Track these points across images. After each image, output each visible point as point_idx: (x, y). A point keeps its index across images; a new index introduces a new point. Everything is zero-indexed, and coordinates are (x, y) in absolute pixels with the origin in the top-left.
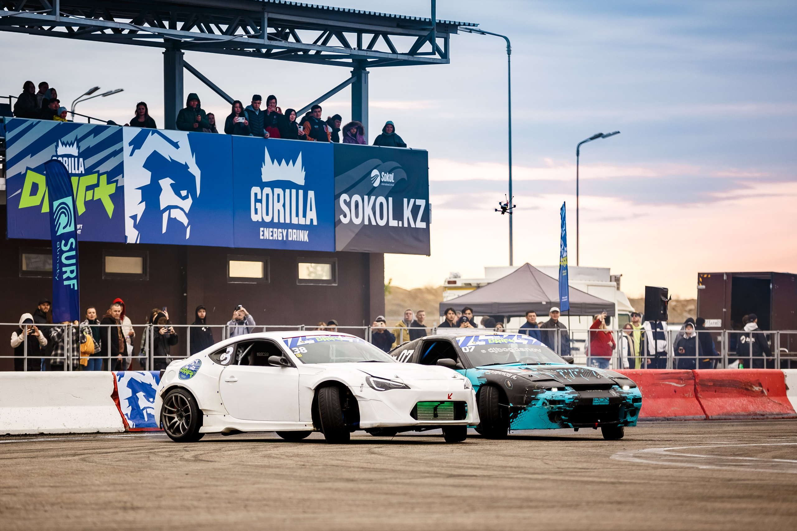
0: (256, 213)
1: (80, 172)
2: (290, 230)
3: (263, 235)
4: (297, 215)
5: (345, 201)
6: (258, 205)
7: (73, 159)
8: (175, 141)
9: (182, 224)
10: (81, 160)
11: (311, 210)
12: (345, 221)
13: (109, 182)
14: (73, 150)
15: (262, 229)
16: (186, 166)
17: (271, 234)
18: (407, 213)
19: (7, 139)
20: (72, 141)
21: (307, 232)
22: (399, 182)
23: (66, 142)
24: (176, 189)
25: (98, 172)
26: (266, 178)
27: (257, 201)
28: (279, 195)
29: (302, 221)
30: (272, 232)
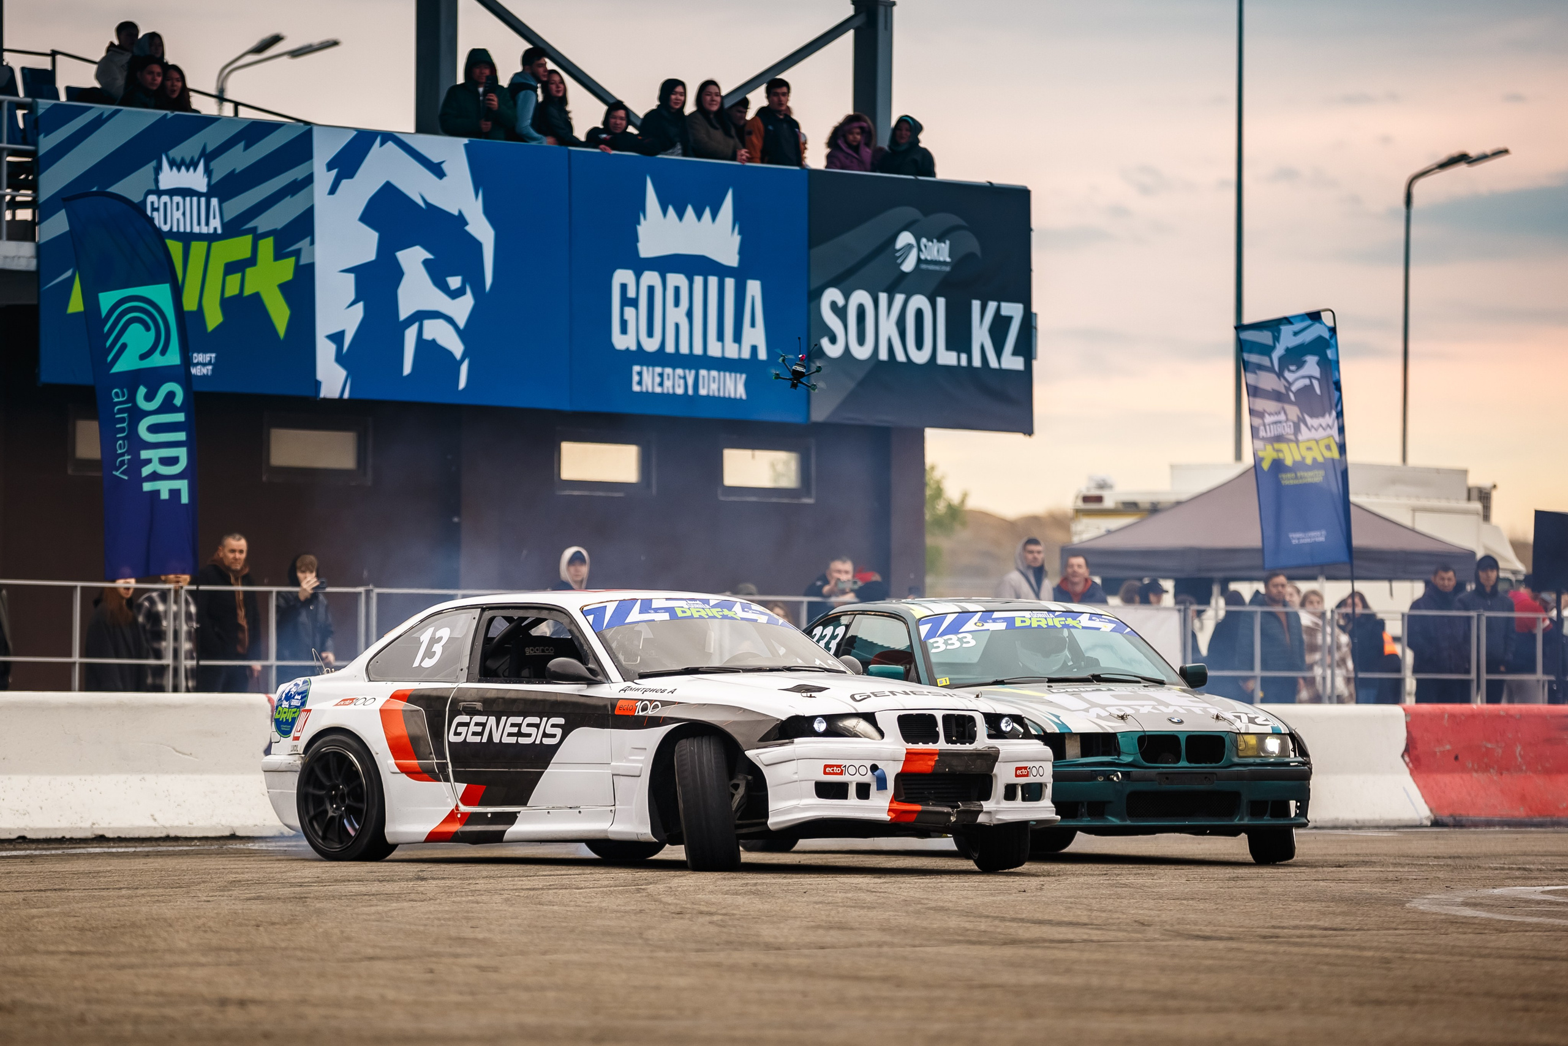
0: (624, 330)
1: (211, 231)
2: (703, 372)
3: (640, 383)
4: (721, 337)
5: (834, 305)
6: (629, 312)
7: (195, 199)
8: (436, 160)
9: (449, 354)
10: (214, 201)
11: (753, 325)
12: (833, 351)
13: (279, 255)
14: (197, 180)
15: (636, 368)
16: (460, 220)
17: (658, 380)
18: (980, 335)
19: (42, 152)
20: (192, 159)
21: (744, 376)
22: (960, 261)
23: (178, 160)
24: (437, 273)
25: (253, 230)
26: (646, 250)
27: (628, 302)
28: (677, 290)
29: (732, 351)
30: (661, 375)
